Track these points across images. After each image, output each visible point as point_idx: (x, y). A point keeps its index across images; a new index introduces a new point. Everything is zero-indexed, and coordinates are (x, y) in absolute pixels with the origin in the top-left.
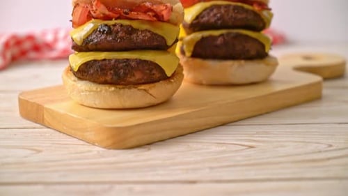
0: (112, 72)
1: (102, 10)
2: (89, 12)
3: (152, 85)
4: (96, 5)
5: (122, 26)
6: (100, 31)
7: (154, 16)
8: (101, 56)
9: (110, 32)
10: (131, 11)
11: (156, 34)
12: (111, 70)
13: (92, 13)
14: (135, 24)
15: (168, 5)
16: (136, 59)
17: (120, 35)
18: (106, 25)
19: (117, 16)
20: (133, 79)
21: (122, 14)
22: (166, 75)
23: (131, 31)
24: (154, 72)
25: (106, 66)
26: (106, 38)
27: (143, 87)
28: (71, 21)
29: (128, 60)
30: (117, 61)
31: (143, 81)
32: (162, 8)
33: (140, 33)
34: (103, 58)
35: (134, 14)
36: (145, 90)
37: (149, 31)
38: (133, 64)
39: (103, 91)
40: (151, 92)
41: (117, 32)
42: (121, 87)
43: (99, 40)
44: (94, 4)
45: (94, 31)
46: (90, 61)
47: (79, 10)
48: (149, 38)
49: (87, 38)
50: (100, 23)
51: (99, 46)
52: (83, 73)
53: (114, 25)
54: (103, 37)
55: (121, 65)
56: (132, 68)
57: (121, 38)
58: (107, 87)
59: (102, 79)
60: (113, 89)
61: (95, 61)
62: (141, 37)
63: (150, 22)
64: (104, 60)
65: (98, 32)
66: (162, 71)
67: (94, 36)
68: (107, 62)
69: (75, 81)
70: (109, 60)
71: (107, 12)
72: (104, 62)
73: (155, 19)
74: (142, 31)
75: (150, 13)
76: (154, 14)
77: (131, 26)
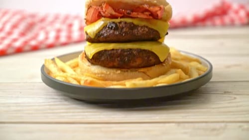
0: (119, 59)
1: (110, 11)
2: (100, 12)
3: (149, 68)
4: (106, 7)
5: (126, 23)
6: (109, 27)
7: (150, 15)
8: (110, 46)
9: (116, 28)
10: (133, 11)
11: (152, 29)
12: (118, 57)
13: (102, 13)
14: (136, 22)
15: (162, 6)
16: (137, 49)
17: (124, 30)
18: (114, 23)
19: (121, 15)
20: (134, 64)
21: (126, 14)
22: (160, 60)
23: (133, 27)
24: (151, 58)
25: (114, 54)
26: (114, 33)
27: (142, 70)
28: (85, 19)
29: (131, 49)
30: (123, 50)
31: (143, 65)
32: (157, 9)
33: (139, 28)
34: (112, 48)
35: (135, 14)
36: (144, 72)
37: (147, 27)
38: (135, 53)
39: (112, 74)
40: (148, 73)
41: (122, 28)
42: (125, 70)
43: (108, 34)
44: (104, 6)
45: (105, 27)
46: (102, 51)
47: (92, 11)
48: (147, 32)
49: (99, 32)
50: (109, 21)
51: (108, 39)
52: (96, 60)
53: (120, 23)
54: (112, 32)
55: (126, 53)
56: (134, 55)
57: (126, 33)
58: (114, 71)
59: (111, 65)
60: (119, 72)
61: (105, 51)
62: (140, 31)
63: (147, 20)
64: (113, 50)
65: (107, 28)
66: (156, 57)
67: (104, 31)
68: (115, 52)
69: (89, 66)
70: (116, 50)
71: (114, 13)
72: (113, 52)
73: (151, 17)
74: (142, 27)
75: (147, 13)
76: (150, 13)
77: (132, 23)
